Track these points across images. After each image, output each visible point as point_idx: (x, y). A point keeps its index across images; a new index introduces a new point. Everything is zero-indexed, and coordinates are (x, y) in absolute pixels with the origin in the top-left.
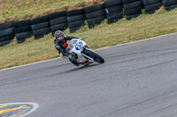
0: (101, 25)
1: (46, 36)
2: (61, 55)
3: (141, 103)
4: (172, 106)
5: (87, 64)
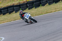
0: (26, 10)
3: (40, 37)
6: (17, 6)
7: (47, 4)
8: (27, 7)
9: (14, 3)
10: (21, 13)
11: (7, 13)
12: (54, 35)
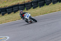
0: (31, 9)
1: (12, 13)
2: (22, 19)
3: (44, 36)
4: (55, 38)
5: (31, 22)
6: (21, 5)
7: (52, 3)
8: (32, 6)
9: (19, 2)
10: (22, 13)
11: (12, 12)
12: (58, 34)
